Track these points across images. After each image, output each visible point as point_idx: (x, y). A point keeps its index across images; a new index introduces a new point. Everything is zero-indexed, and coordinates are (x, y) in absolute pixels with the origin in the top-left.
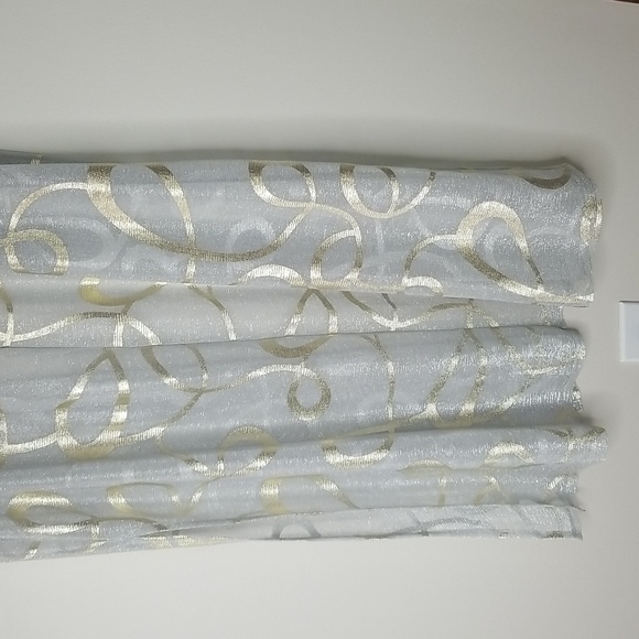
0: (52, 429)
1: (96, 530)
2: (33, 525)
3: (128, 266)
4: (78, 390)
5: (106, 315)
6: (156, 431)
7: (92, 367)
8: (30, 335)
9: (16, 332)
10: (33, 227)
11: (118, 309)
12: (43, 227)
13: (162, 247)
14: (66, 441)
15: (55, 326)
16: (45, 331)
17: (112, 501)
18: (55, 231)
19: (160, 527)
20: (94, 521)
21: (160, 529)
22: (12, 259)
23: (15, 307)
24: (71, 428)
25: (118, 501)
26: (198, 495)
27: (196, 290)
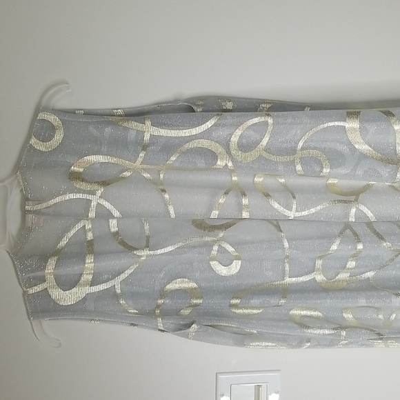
0: (312, 270)
1: (344, 333)
2: (308, 328)
3: (360, 172)
4: (334, 247)
5: (345, 202)
6: (370, 274)
7: (341, 233)
8: (304, 213)
9: (297, 211)
10: (310, 148)
11: (353, 198)
12: (315, 148)
13: (382, 160)
14: (320, 278)
15: (319, 208)
16: (313, 210)
17: (345, 315)
18: (323, 151)
19: (379, 334)
20: (342, 328)
21: (380, 336)
22: (299, 167)
23: (297, 196)
24: (324, 270)
25: (348, 316)
26: (394, 316)
27: (393, 187)
